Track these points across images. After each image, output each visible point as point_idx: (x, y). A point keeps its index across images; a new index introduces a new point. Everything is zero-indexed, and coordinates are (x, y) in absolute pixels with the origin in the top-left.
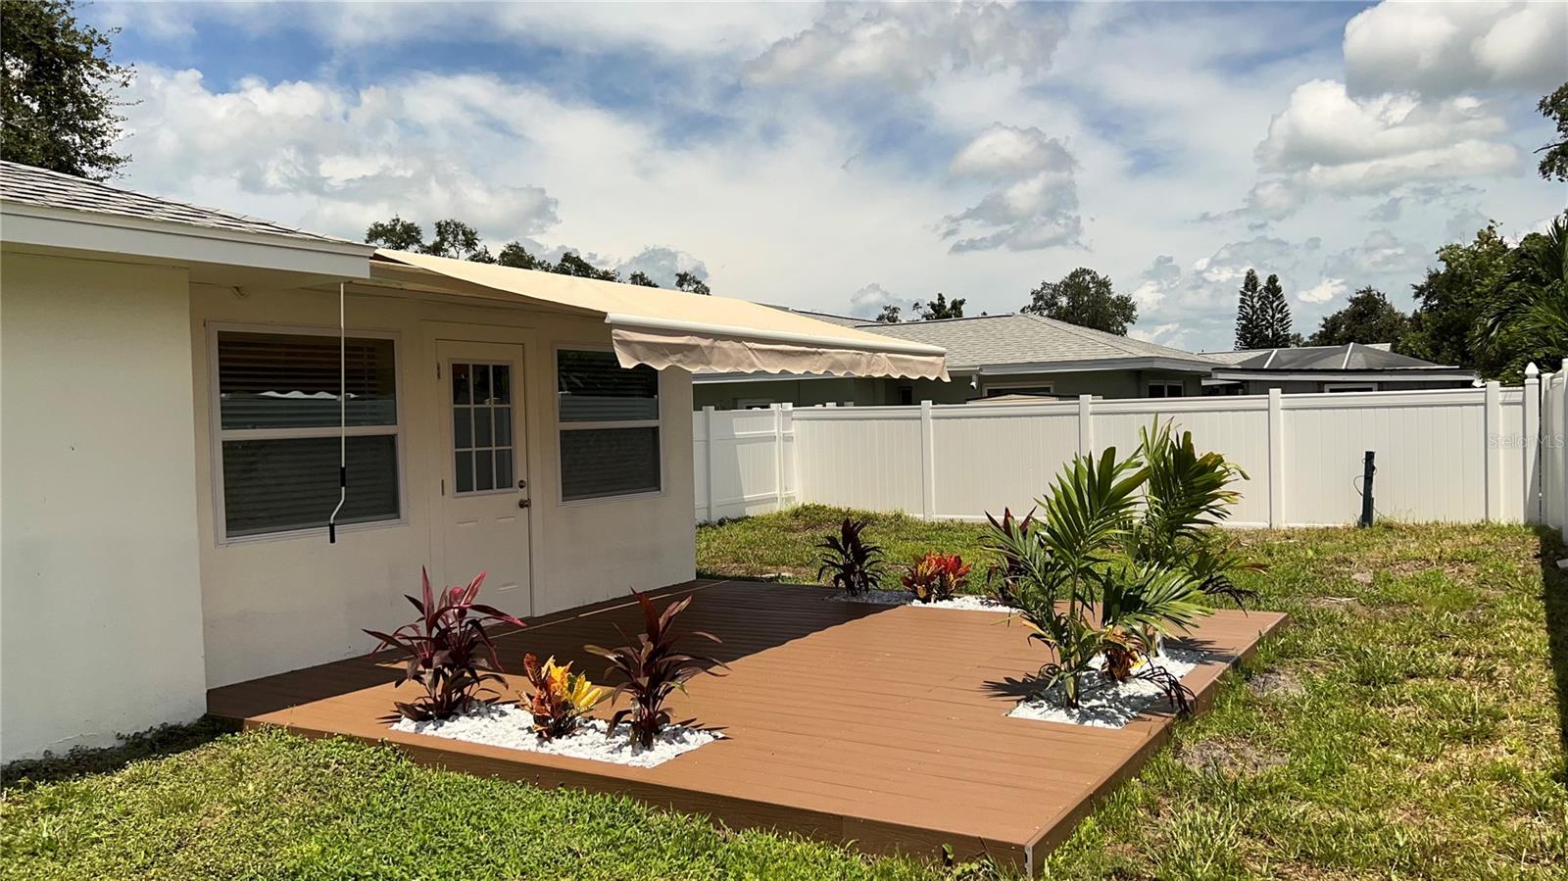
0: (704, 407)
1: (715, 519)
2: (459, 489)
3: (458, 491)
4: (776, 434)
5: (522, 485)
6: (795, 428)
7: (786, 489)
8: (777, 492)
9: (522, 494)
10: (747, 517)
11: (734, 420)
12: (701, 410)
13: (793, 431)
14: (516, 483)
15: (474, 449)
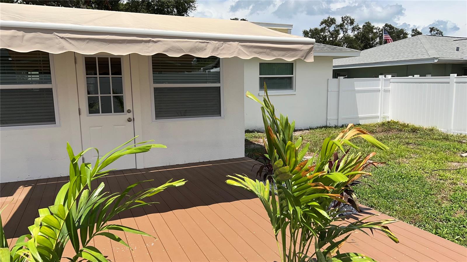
0: (338, 77)
1: (340, 124)
2: (91, 112)
3: (89, 113)
4: (380, 89)
5: (129, 111)
6: (391, 87)
7: (384, 113)
8: (379, 114)
9: (130, 115)
10: (359, 125)
11: (355, 83)
12: (337, 78)
13: (390, 88)
14: (125, 110)
15: (99, 95)
